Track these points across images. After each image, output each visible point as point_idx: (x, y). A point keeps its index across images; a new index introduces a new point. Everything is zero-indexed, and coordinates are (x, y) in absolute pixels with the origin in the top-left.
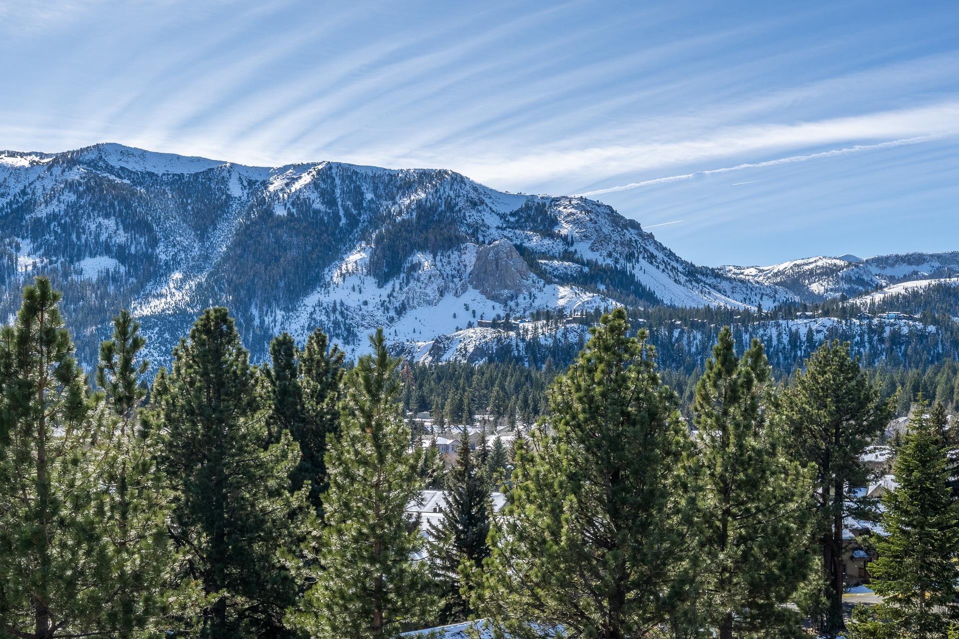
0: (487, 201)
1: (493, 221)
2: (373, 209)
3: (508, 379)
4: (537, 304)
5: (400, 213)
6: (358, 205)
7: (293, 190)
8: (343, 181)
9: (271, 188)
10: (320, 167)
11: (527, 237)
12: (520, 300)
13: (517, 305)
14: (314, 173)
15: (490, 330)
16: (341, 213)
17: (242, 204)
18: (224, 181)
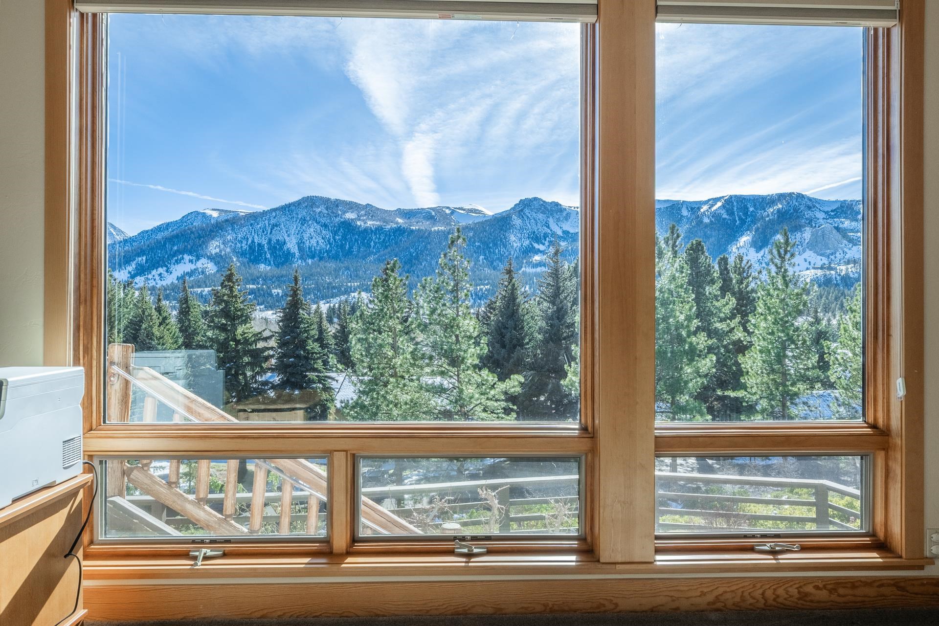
0: (817, 205)
1: (820, 215)
2: (753, 215)
3: (830, 295)
4: (847, 256)
5: (768, 216)
6: (746, 214)
7: (713, 210)
8: (738, 203)
9: (702, 210)
10: (726, 198)
11: (841, 222)
12: (837, 255)
13: (836, 257)
14: (723, 201)
15: (820, 271)
16: (737, 219)
17: (688, 219)
18: (680, 209)
